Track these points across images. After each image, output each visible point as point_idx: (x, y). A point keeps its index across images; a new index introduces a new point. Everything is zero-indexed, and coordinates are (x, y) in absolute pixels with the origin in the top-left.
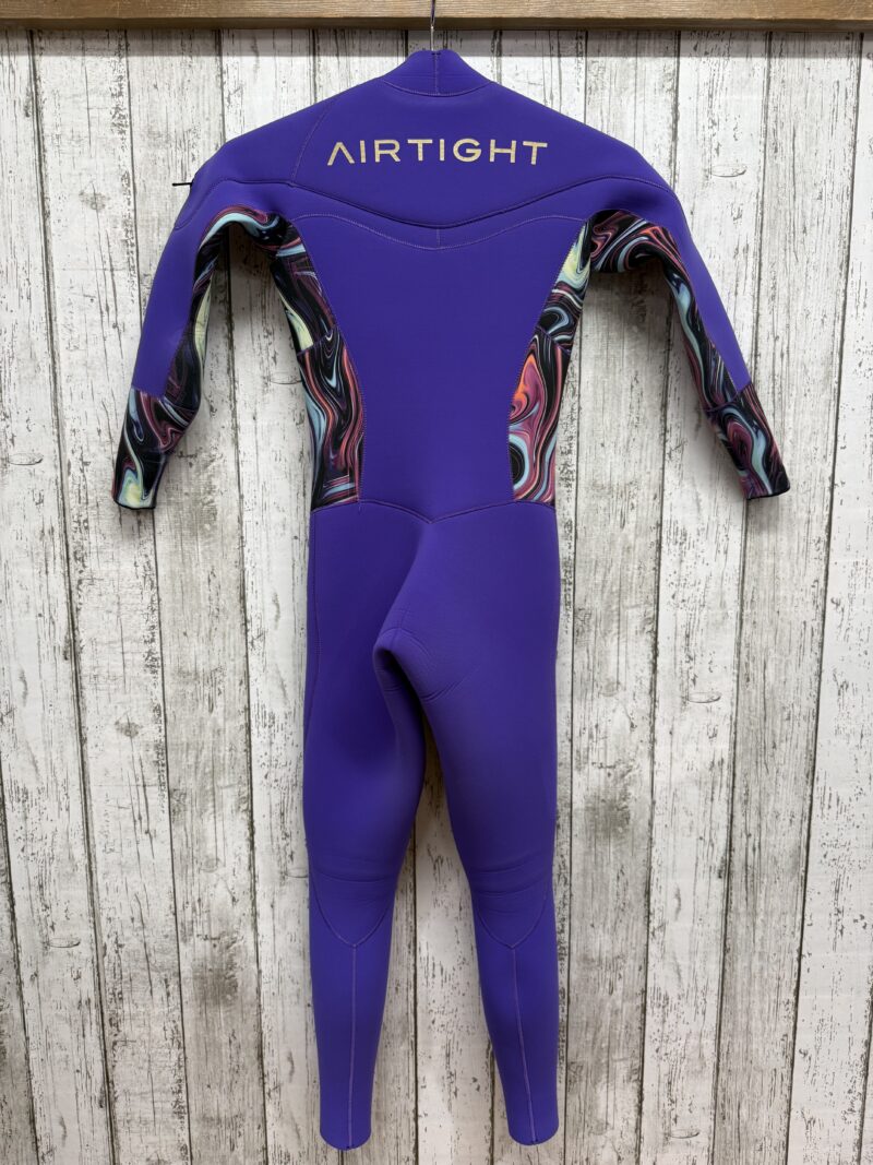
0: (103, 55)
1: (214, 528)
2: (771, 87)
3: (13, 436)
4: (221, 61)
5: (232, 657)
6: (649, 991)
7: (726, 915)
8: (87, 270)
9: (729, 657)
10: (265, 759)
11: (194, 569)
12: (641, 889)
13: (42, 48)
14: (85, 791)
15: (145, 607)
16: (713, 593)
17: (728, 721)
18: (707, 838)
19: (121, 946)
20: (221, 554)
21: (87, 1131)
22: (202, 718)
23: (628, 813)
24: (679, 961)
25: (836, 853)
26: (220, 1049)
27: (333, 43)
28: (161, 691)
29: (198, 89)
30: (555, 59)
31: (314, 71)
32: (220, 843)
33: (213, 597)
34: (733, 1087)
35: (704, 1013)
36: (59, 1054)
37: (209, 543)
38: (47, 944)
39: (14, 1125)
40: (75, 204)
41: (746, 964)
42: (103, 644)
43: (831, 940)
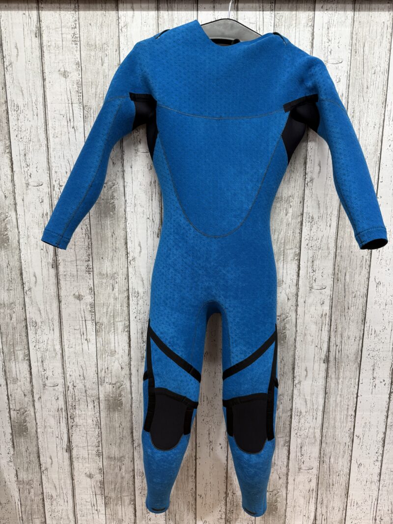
0: (68, 11)
1: (114, 214)
2: (355, 24)
3: (31, 174)
4: (118, 13)
5: (122, 268)
6: (293, 409)
7: (326, 378)
8: (61, 103)
9: (331, 271)
10: (135, 311)
11: (106, 231)
12: (291, 367)
13: (42, 8)
14: (60, 322)
15: (85, 247)
16: (324, 244)
17: (329, 298)
18: (319, 346)
19: (75, 386)
20: (117, 225)
21: (61, 461)
22: (109, 293)
23: (286, 335)
24: (306, 397)
25: (374, 354)
26: (115, 429)
27: (166, 5)
28: (92, 281)
29: (108, 25)
30: (261, 12)
31: (158, 18)
32: (116, 345)
33: (114, 243)
34: (328, 450)
35: (316, 419)
36: (50, 430)
37: (112, 220)
38: (45, 385)
39: (31, 458)
40: (56, 76)
41: (334, 399)
42: (68, 262)
43: (371, 389)
